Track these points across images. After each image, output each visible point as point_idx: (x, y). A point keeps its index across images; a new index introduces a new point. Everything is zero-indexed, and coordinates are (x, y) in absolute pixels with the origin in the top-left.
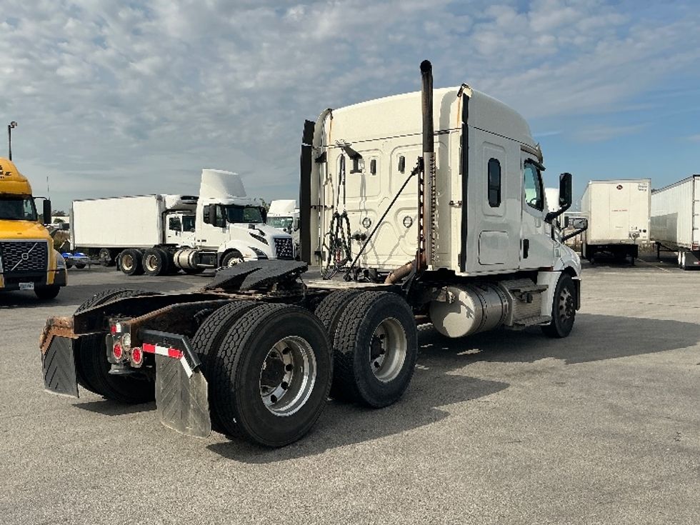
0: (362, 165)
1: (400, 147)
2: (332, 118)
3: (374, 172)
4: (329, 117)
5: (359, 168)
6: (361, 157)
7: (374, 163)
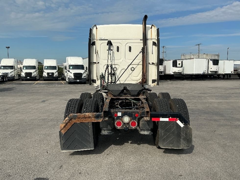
0: (113, 48)
1: (128, 43)
2: (97, 28)
3: (118, 51)
4: (95, 28)
5: (111, 49)
6: (112, 45)
7: (118, 48)
